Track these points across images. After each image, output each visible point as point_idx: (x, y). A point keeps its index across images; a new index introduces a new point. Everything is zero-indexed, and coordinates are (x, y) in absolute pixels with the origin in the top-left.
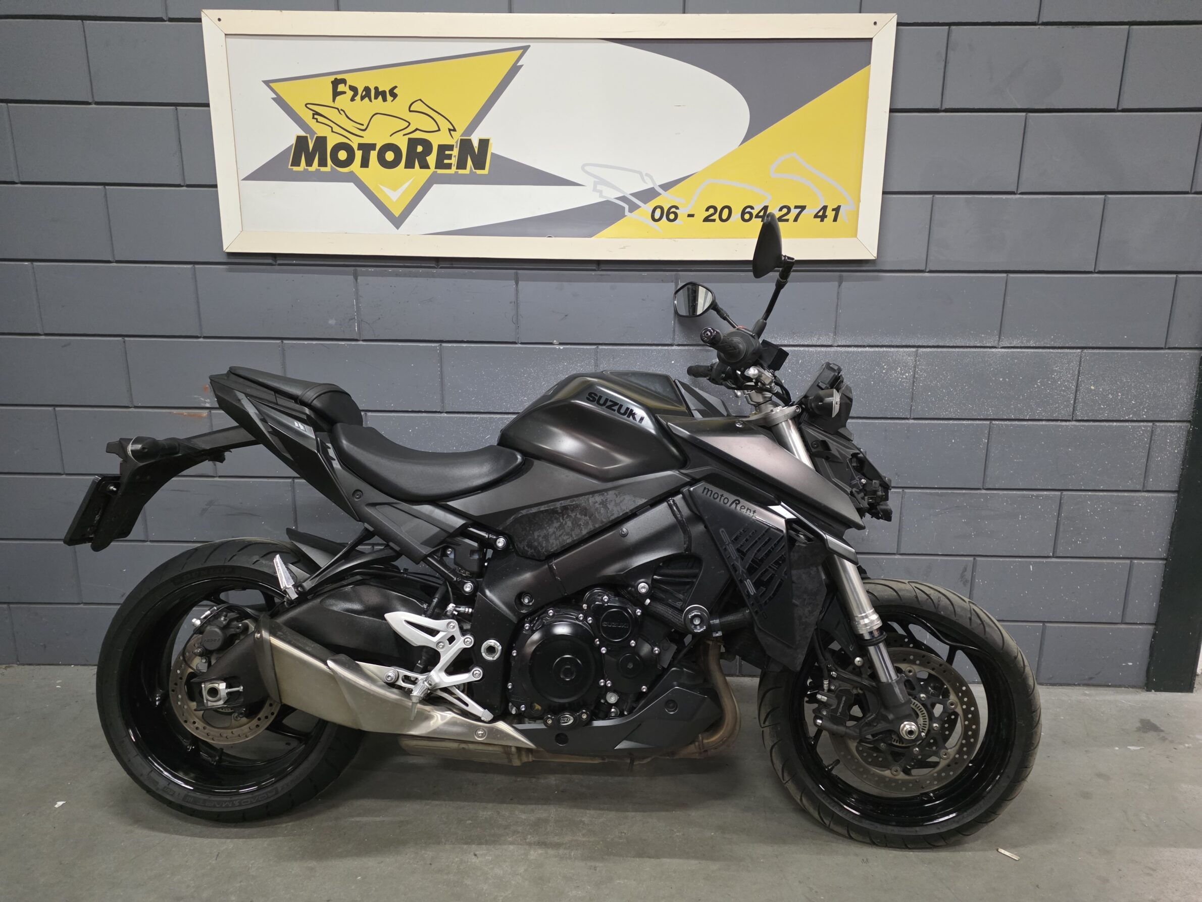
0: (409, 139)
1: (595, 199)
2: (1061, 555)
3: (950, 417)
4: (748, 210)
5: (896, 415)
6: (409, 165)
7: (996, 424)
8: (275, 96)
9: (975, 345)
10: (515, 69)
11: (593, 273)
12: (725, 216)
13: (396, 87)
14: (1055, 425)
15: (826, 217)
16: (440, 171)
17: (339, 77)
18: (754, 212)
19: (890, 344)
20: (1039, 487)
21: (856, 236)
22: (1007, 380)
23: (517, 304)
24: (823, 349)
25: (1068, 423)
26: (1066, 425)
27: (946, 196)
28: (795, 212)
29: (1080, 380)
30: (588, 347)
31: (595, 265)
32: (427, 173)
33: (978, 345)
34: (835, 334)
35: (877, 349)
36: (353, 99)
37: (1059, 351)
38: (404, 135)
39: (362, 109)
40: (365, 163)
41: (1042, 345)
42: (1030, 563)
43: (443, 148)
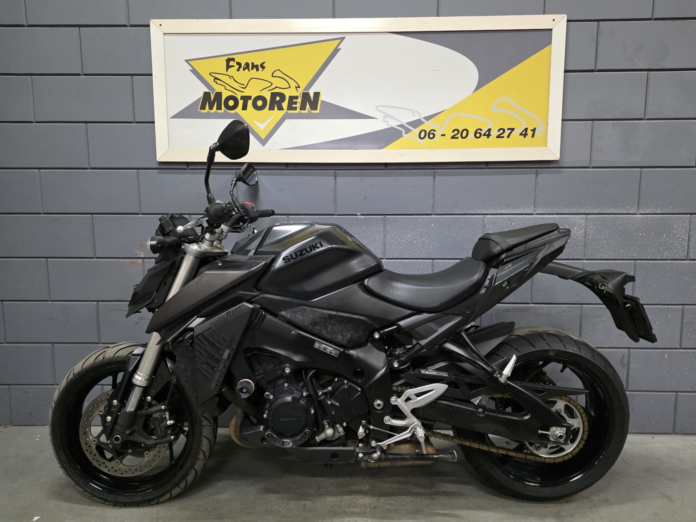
0: (272, 93)
1: (384, 126)
2: (685, 347)
3: (609, 258)
4: (479, 131)
5: (575, 257)
6: (271, 108)
7: (639, 263)
8: (191, 69)
9: (623, 213)
10: (336, 51)
11: (382, 171)
12: (464, 135)
13: (264, 63)
14: (677, 263)
15: (527, 135)
16: (290, 112)
17: (231, 57)
18: (483, 133)
19: (569, 212)
20: (668, 303)
21: (546, 146)
22: (644, 234)
23: (335, 191)
24: (527, 216)
25: (684, 262)
26: (683, 263)
27: (601, 122)
28: (507, 132)
29: (691, 234)
30: (379, 217)
31: (384, 166)
32: (282, 113)
33: (625, 213)
34: (534, 207)
35: (561, 216)
36: (238, 70)
37: (676, 216)
38: (269, 91)
39: (243, 76)
40: (245, 108)
41: (665, 212)
42: (665, 353)
43: (291, 98)
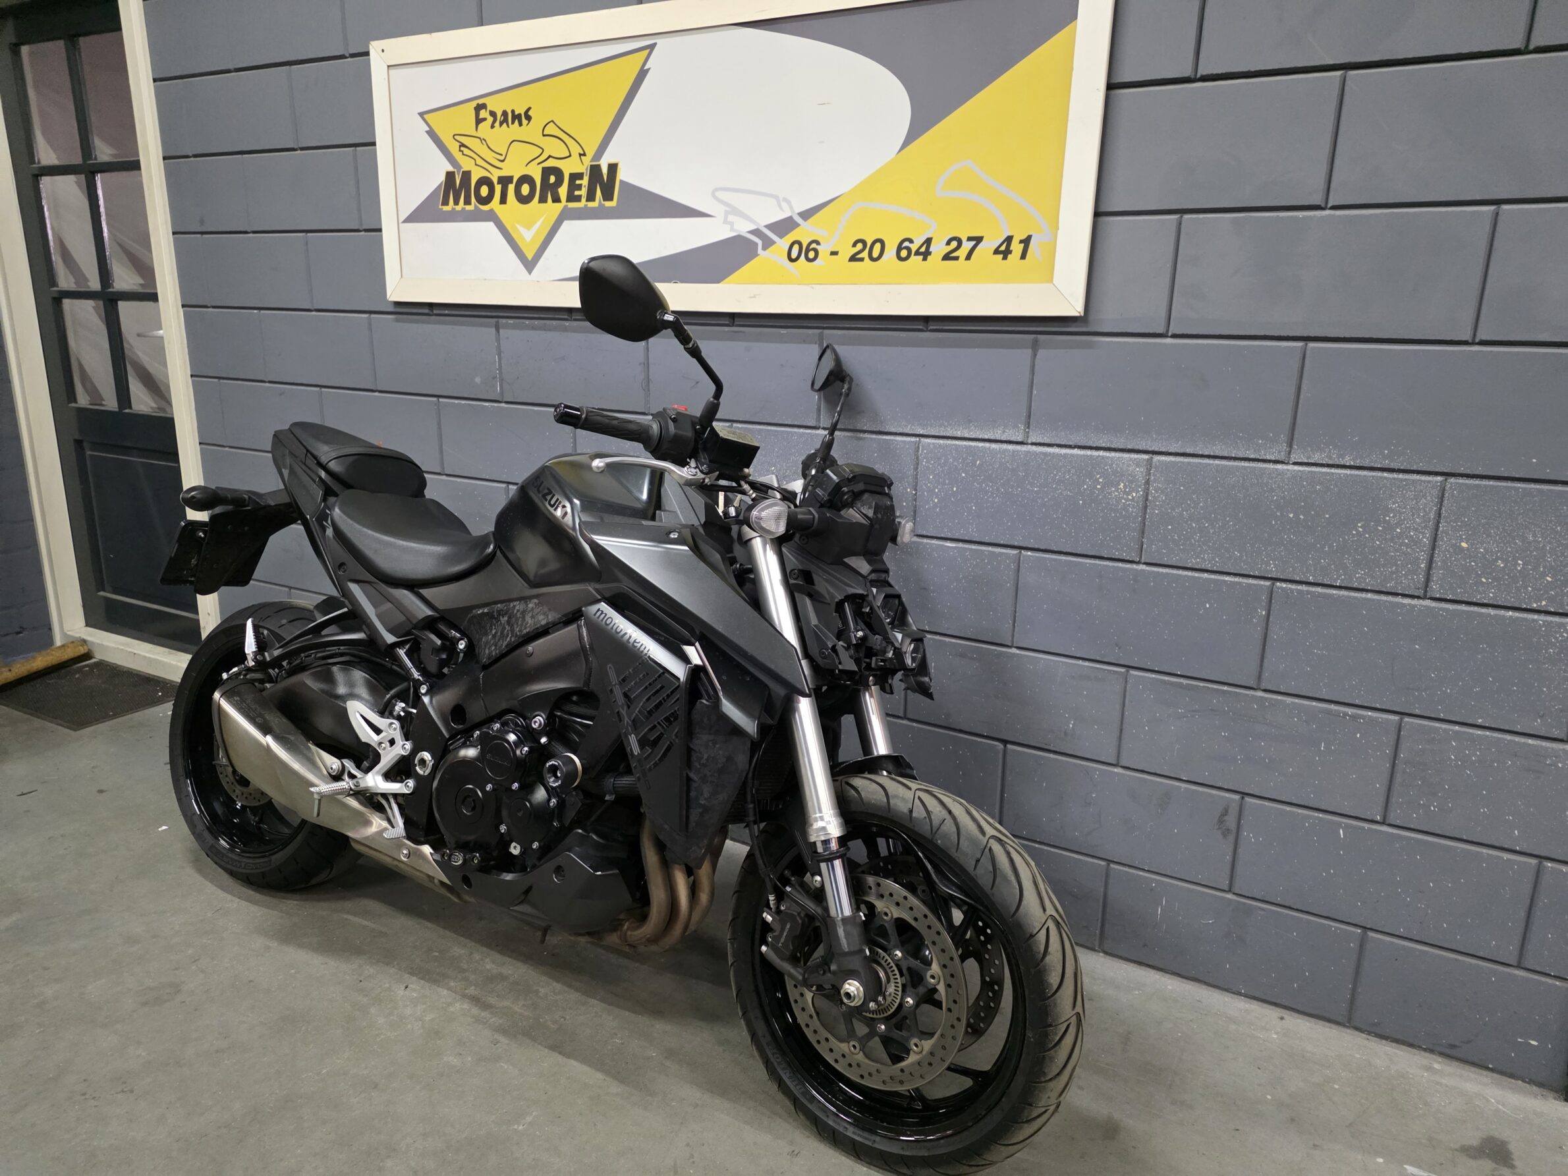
0: (544, 169)
1: (724, 233)
2: (1398, 822)
3: (1203, 567)
4: (906, 244)
5: (1117, 555)
6: (543, 200)
7: (1282, 588)
8: (428, 129)
9: (1246, 456)
10: (642, 74)
11: (726, 329)
12: (875, 254)
13: (529, 109)
14: (1390, 602)
15: (1010, 252)
16: (572, 205)
17: (481, 101)
18: (914, 247)
19: (1108, 446)
20: (1357, 702)
21: (1050, 280)
22: (1302, 517)
23: (647, 365)
24: (1011, 447)
25: (1415, 602)
26: (1409, 605)
27: (1201, 216)
28: (967, 246)
29: (1441, 529)
31: (727, 319)
32: (559, 207)
33: (1252, 456)
34: (1028, 425)
35: (1089, 452)
36: (492, 127)
37: (1401, 476)
38: (539, 164)
39: (500, 136)
40: (503, 200)
41: (1367, 463)
42: (1339, 825)
43: (575, 177)
